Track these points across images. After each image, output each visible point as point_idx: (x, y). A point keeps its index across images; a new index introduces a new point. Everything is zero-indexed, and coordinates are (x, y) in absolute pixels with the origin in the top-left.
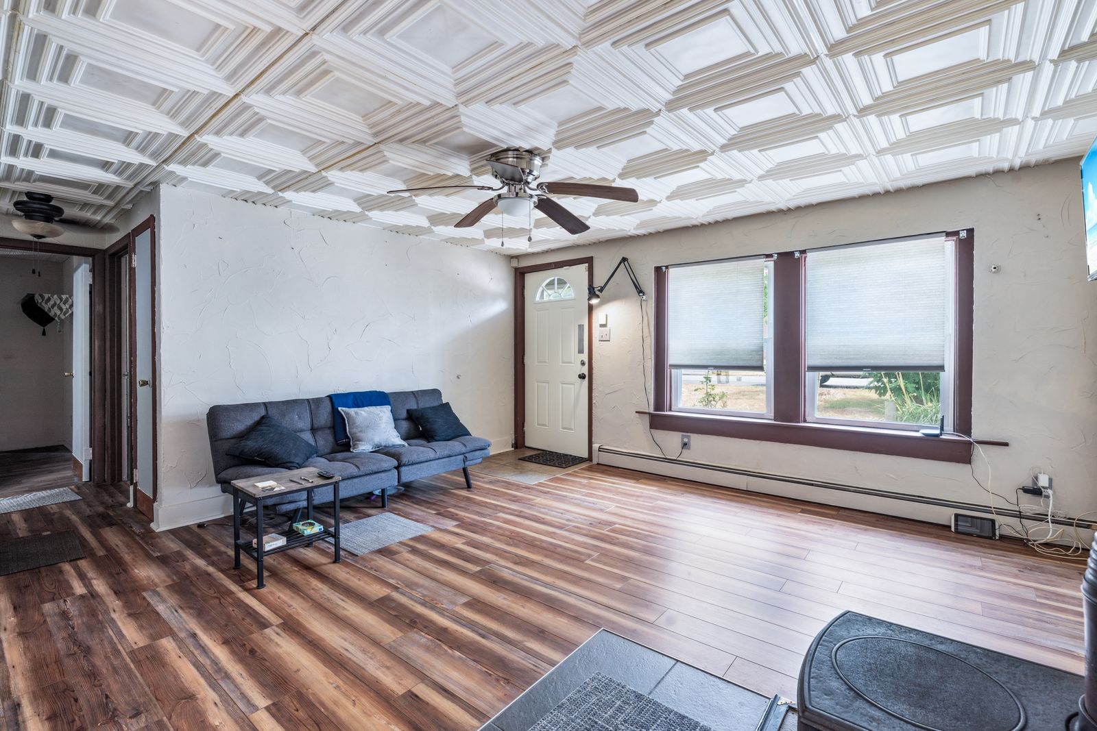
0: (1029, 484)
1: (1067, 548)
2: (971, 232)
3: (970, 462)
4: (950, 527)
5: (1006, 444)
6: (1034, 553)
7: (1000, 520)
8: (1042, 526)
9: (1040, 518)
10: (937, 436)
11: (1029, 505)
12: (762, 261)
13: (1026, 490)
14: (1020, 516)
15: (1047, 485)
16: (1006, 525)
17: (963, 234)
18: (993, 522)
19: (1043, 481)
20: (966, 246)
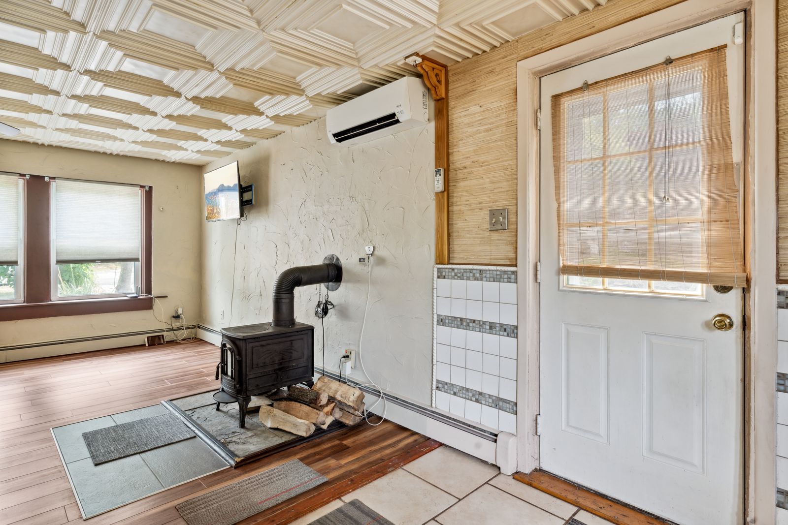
0: (174, 314)
1: (190, 339)
2: (151, 188)
3: (152, 309)
4: (145, 345)
5: (167, 297)
6: (180, 344)
7: (165, 334)
8: (181, 332)
9: (180, 329)
10: (136, 297)
11: (176, 324)
12: (16, 178)
13: (173, 317)
14: (173, 330)
15: (181, 313)
16: (168, 336)
17: (147, 188)
18: (163, 336)
19: (180, 311)
20: (149, 194)
